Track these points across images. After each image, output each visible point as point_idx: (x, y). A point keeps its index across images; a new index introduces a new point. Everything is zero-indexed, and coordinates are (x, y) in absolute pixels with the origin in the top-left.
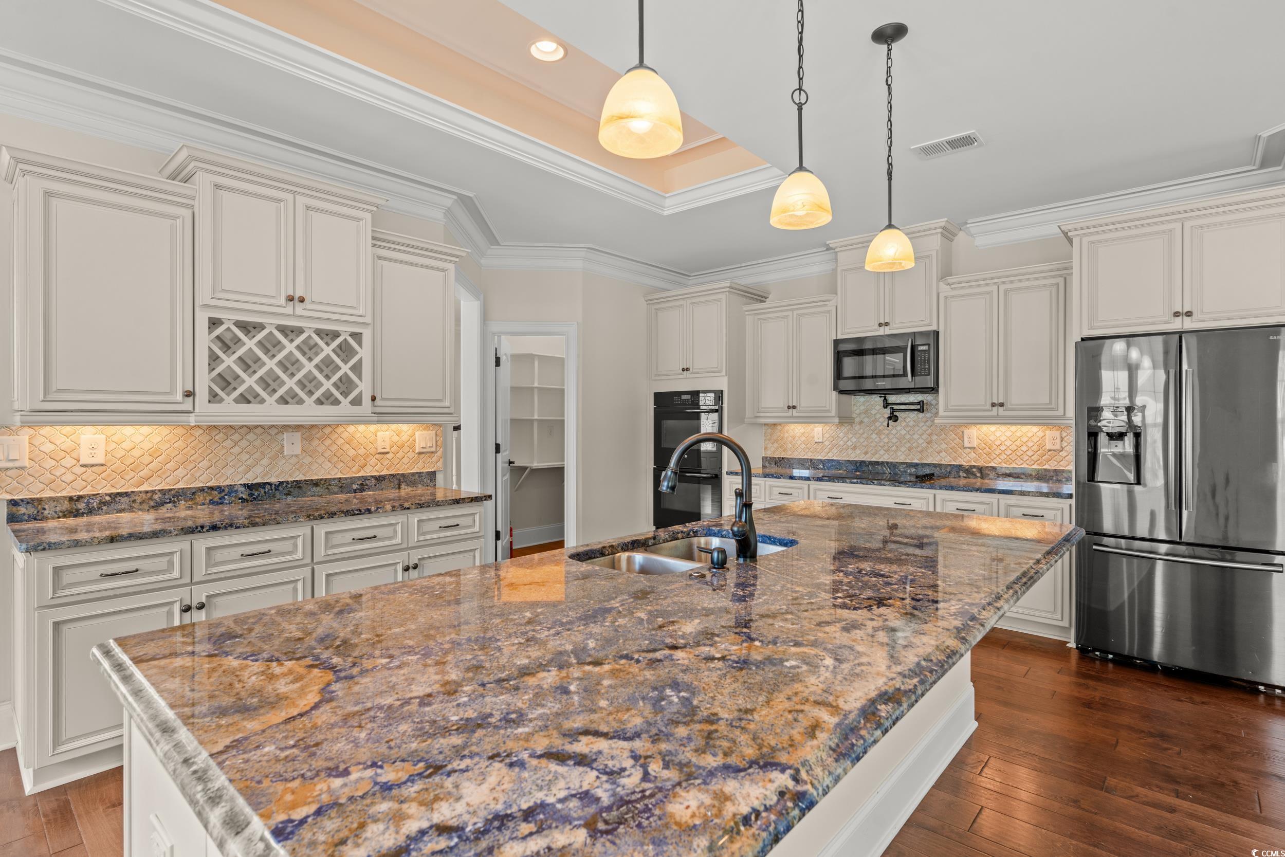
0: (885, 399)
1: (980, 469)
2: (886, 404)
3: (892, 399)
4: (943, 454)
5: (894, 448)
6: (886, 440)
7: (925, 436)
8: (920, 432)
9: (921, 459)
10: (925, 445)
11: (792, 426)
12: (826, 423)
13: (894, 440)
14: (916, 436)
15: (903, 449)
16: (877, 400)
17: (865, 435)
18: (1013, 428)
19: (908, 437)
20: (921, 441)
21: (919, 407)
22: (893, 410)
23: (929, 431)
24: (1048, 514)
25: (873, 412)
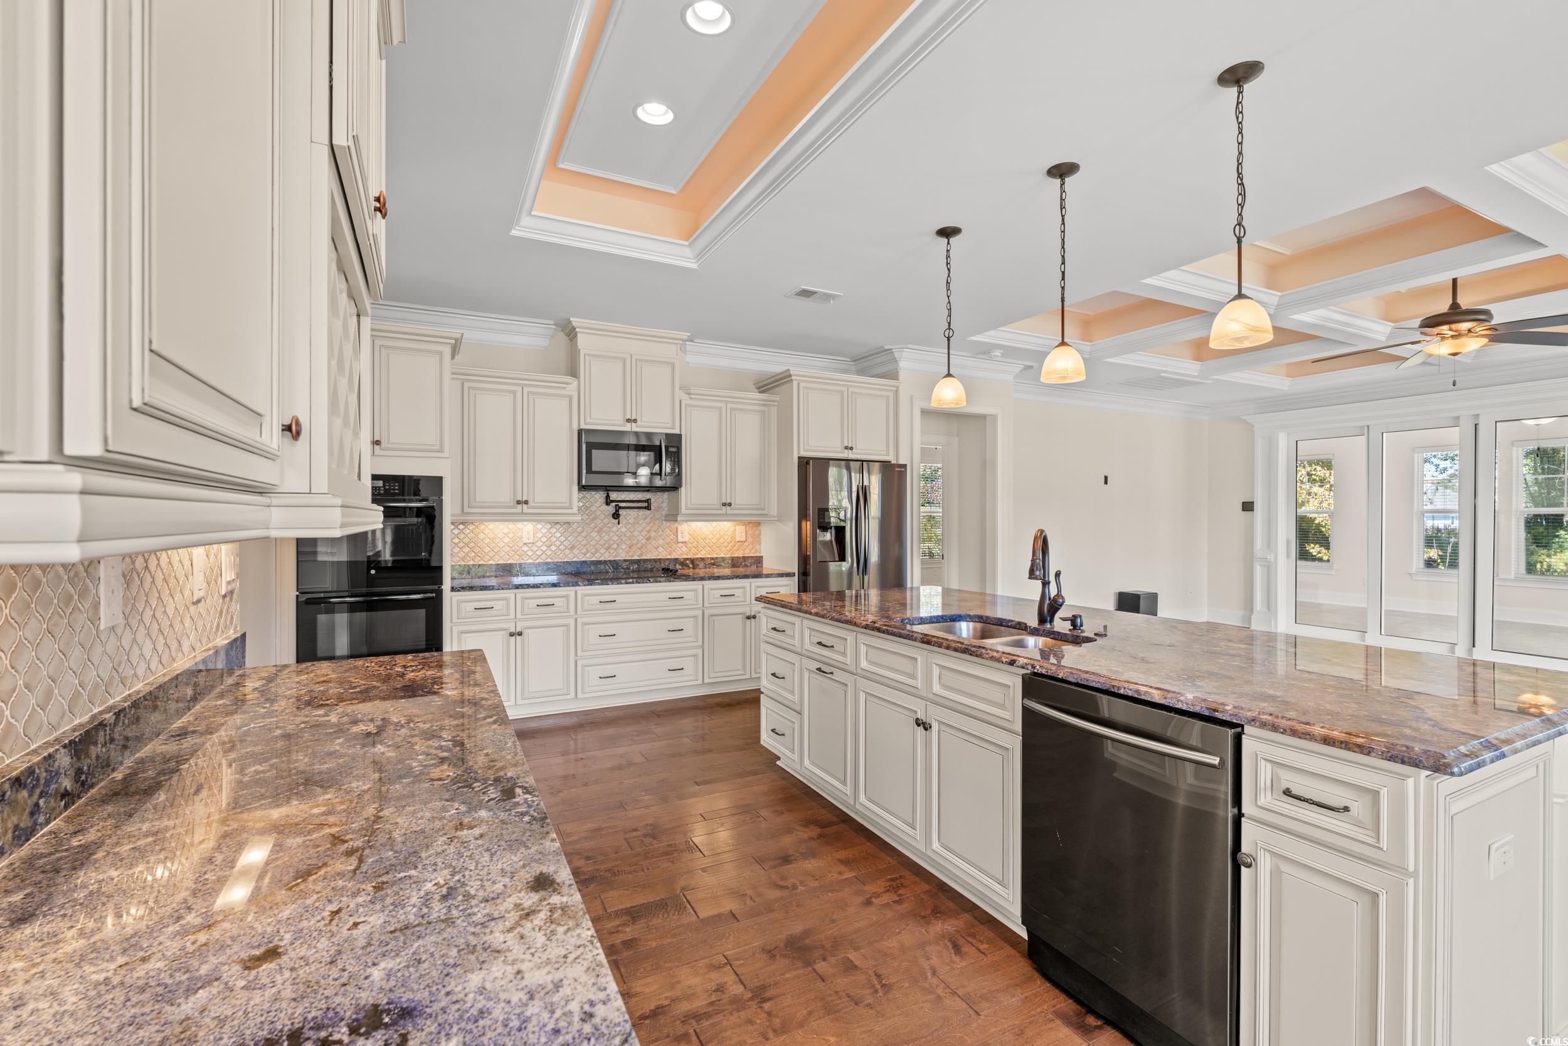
0: (608, 496)
1: (692, 561)
2: (608, 502)
3: (614, 496)
4: (661, 549)
5: (615, 546)
6: (606, 538)
7: (644, 533)
8: (640, 529)
9: (641, 555)
10: (644, 541)
11: (491, 525)
12: (539, 521)
13: (615, 538)
14: (636, 533)
15: (624, 546)
16: (599, 496)
17: (584, 534)
18: (714, 524)
19: (628, 534)
20: (640, 538)
21: (646, 504)
22: (618, 508)
23: (649, 528)
24: (738, 592)
25: (593, 508)
